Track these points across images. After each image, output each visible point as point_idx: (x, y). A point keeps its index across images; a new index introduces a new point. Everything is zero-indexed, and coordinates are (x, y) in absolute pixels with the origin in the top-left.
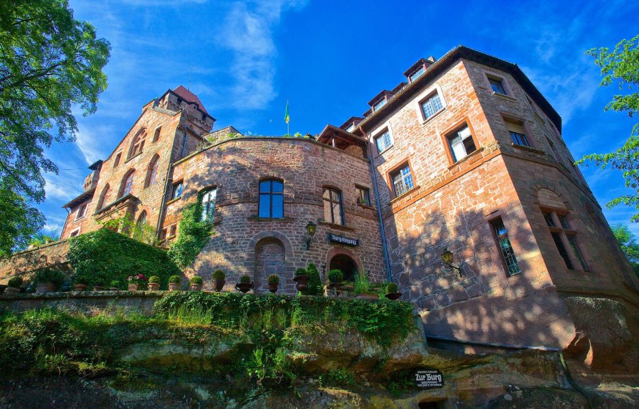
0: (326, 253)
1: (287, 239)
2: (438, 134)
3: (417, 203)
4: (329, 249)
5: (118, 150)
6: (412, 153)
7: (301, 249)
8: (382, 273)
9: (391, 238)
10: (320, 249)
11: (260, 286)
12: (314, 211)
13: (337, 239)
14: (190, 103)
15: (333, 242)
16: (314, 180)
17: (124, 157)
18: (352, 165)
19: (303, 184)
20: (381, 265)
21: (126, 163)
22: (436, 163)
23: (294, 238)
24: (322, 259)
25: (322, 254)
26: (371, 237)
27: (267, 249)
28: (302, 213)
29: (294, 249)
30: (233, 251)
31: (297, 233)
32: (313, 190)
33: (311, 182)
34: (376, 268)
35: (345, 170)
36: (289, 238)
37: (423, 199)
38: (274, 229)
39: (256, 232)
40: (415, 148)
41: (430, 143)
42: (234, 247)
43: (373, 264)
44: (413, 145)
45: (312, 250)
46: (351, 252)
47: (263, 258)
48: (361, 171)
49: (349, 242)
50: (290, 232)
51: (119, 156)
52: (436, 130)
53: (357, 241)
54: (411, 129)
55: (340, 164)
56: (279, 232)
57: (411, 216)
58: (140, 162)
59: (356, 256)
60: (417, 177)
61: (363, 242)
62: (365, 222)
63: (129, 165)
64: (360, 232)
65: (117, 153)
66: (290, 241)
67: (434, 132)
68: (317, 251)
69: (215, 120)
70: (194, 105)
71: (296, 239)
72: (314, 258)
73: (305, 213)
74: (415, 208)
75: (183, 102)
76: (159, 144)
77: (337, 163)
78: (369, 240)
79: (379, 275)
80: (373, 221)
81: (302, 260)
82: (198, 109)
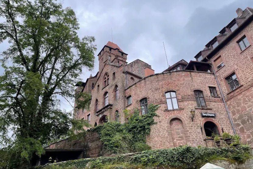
0: (201, 122)
1: (183, 118)
2: (249, 58)
3: (243, 93)
4: (202, 120)
5: (97, 84)
6: (236, 68)
7: (190, 121)
8: (229, 128)
9: (231, 110)
10: (198, 121)
11: (175, 139)
12: (192, 103)
13: (205, 115)
14: (115, 50)
15: (203, 117)
16: (189, 89)
17: (101, 87)
18: (205, 77)
19: (185, 92)
20: (229, 124)
21: (102, 89)
22: (250, 73)
23: (186, 117)
24: (200, 125)
25: (199, 123)
26: (221, 111)
27: (174, 123)
28: (187, 105)
29: (186, 122)
30: (160, 125)
31: (187, 114)
32: (190, 94)
33: (188, 90)
34: (226, 126)
35: (202, 81)
36: (183, 117)
37: (246, 91)
38: (176, 114)
39: (168, 117)
40: (237, 66)
41: (245, 63)
42: (161, 124)
43: (224, 124)
44: (236, 64)
45: (194, 122)
46: (212, 120)
47: (173, 127)
48: (210, 79)
49: (211, 115)
50: (183, 115)
51: (98, 86)
52: (248, 56)
53: (215, 115)
54: (233, 56)
55: (200, 78)
56: (178, 115)
57: (240, 100)
58: (109, 89)
59: (215, 121)
60: (241, 80)
61: (218, 114)
62: (217, 104)
63: (104, 90)
64: (215, 109)
65: (97, 85)
66: (184, 119)
67: (247, 57)
68: (197, 121)
69: (127, 55)
70: (117, 50)
71: (187, 117)
72: (196, 125)
73: (188, 105)
74: (242, 95)
75: (112, 50)
76: (116, 80)
77: (198, 78)
78: (220, 113)
79: (228, 129)
80: (220, 103)
81: (191, 126)
82: (119, 51)
